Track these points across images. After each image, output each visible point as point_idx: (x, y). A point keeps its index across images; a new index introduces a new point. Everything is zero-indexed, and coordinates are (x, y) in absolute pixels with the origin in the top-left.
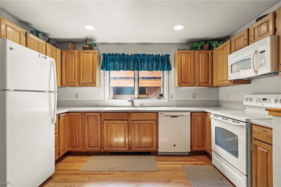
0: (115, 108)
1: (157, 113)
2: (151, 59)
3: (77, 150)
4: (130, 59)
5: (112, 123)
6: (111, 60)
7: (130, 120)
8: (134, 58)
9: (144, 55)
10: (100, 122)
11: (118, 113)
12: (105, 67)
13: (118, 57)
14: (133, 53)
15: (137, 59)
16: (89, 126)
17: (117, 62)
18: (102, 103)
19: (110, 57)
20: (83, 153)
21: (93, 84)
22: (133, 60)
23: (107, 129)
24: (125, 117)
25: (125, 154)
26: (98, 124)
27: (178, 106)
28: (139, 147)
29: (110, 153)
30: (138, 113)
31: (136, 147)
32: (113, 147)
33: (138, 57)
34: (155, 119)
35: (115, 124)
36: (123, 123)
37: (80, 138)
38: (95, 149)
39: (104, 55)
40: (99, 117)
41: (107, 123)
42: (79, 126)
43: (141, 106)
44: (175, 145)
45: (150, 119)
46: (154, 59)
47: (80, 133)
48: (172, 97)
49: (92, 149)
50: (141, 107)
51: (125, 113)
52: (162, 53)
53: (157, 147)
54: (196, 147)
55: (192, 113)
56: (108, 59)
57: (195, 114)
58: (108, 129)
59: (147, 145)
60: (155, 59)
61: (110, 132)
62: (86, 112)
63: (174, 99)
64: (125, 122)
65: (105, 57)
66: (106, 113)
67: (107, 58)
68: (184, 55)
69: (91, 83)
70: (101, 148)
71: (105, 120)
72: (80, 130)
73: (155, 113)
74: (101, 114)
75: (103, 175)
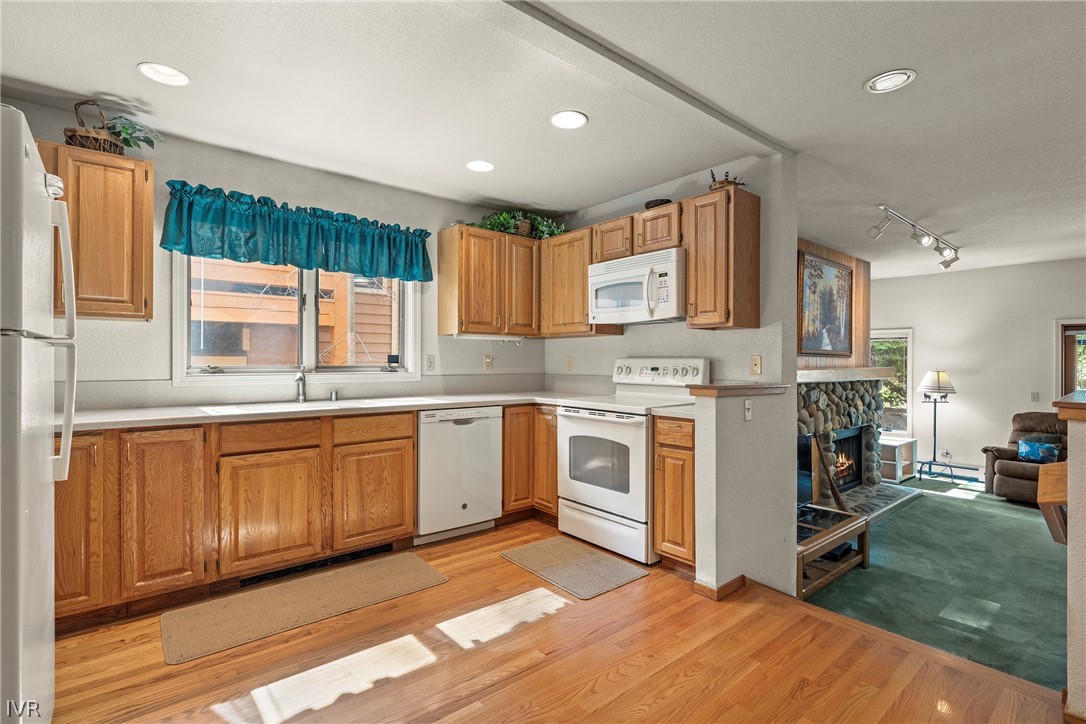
1: (414, 413)
2: (371, 234)
3: (78, 607)
4: (295, 224)
5: (258, 465)
6: (210, 215)
7: (327, 446)
8: (310, 224)
9: (347, 218)
10: (201, 466)
11: (282, 424)
12: (183, 239)
13: (245, 207)
14: (308, 204)
15: (323, 229)
16: (148, 490)
17: (239, 226)
19: (209, 200)
20: (100, 616)
21: (140, 306)
22: (306, 228)
23: (235, 491)
24: (309, 435)
25: (302, 571)
26: (194, 475)
28: (358, 535)
29: (242, 581)
30: (356, 419)
31: (348, 537)
32: (261, 554)
33: (325, 223)
34: (411, 434)
35: (269, 465)
36: (303, 459)
37: (93, 547)
38: (178, 580)
39: (178, 187)
40: (199, 445)
41: (234, 468)
42: (88, 495)
43: (334, 397)
44: (464, 506)
45: (393, 436)
46: (381, 238)
47: (93, 527)
48: (431, 364)
49: (159, 584)
50: (337, 399)
51: (310, 423)
52: (409, 222)
53: (416, 523)
54: (514, 501)
55: (505, 407)
56: (196, 208)
57: (512, 410)
58: (242, 490)
59: (385, 520)
60: (386, 240)
61: (248, 500)
62: (130, 430)
63: (438, 370)
64: (310, 453)
65: (185, 198)
66: (233, 428)
67: (191, 204)
68: (477, 241)
69: (123, 302)
70: (205, 570)
71: (223, 456)
72: (93, 515)
73: (411, 415)
74: (204, 432)
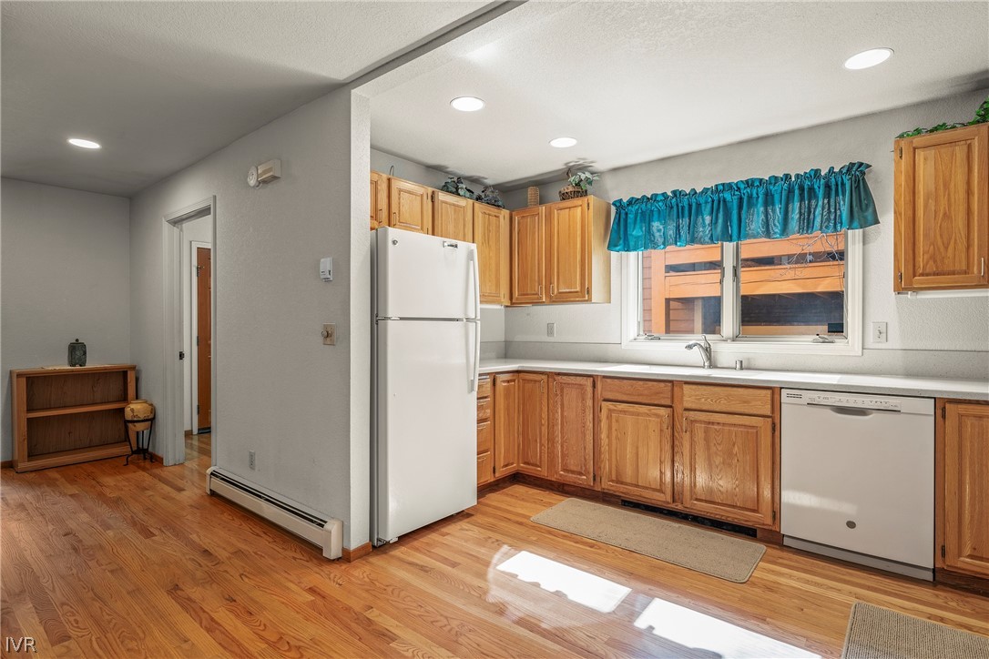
0: (648, 367)
1: (774, 391)
2: (779, 191)
3: (538, 473)
4: (699, 205)
5: (625, 412)
6: (638, 218)
7: (678, 409)
8: (713, 201)
9: (750, 183)
10: (591, 404)
11: (641, 383)
12: (621, 242)
13: (661, 204)
14: (711, 184)
15: (724, 200)
16: (565, 414)
17: (659, 220)
18: (612, 351)
19: (637, 207)
20: (552, 485)
21: (584, 294)
22: (709, 206)
23: (610, 428)
24: (662, 395)
25: (666, 514)
26: (587, 410)
27: (910, 374)
28: (706, 501)
29: (622, 501)
30: (704, 387)
31: (697, 500)
32: (626, 484)
33: (727, 196)
34: (769, 413)
35: (632, 414)
36: (657, 416)
37: (543, 442)
38: (579, 479)
39: (618, 204)
40: (589, 389)
41: (610, 410)
42: (541, 409)
43: (738, 366)
44: (851, 525)
45: (747, 411)
46: (790, 191)
47: (543, 428)
48: (882, 333)
49: (571, 478)
50: (742, 368)
51: (662, 385)
53: (776, 515)
56: (631, 216)
57: (962, 408)
58: (614, 429)
59: (736, 499)
60: (797, 192)
61: (617, 438)
62: (559, 374)
63: (895, 342)
64: (663, 411)
65: (622, 211)
66: (608, 380)
67: (626, 214)
69: (577, 292)
70: (594, 480)
71: (605, 400)
72: (543, 422)
73: (769, 392)
74: (594, 381)
75: (577, 543)
